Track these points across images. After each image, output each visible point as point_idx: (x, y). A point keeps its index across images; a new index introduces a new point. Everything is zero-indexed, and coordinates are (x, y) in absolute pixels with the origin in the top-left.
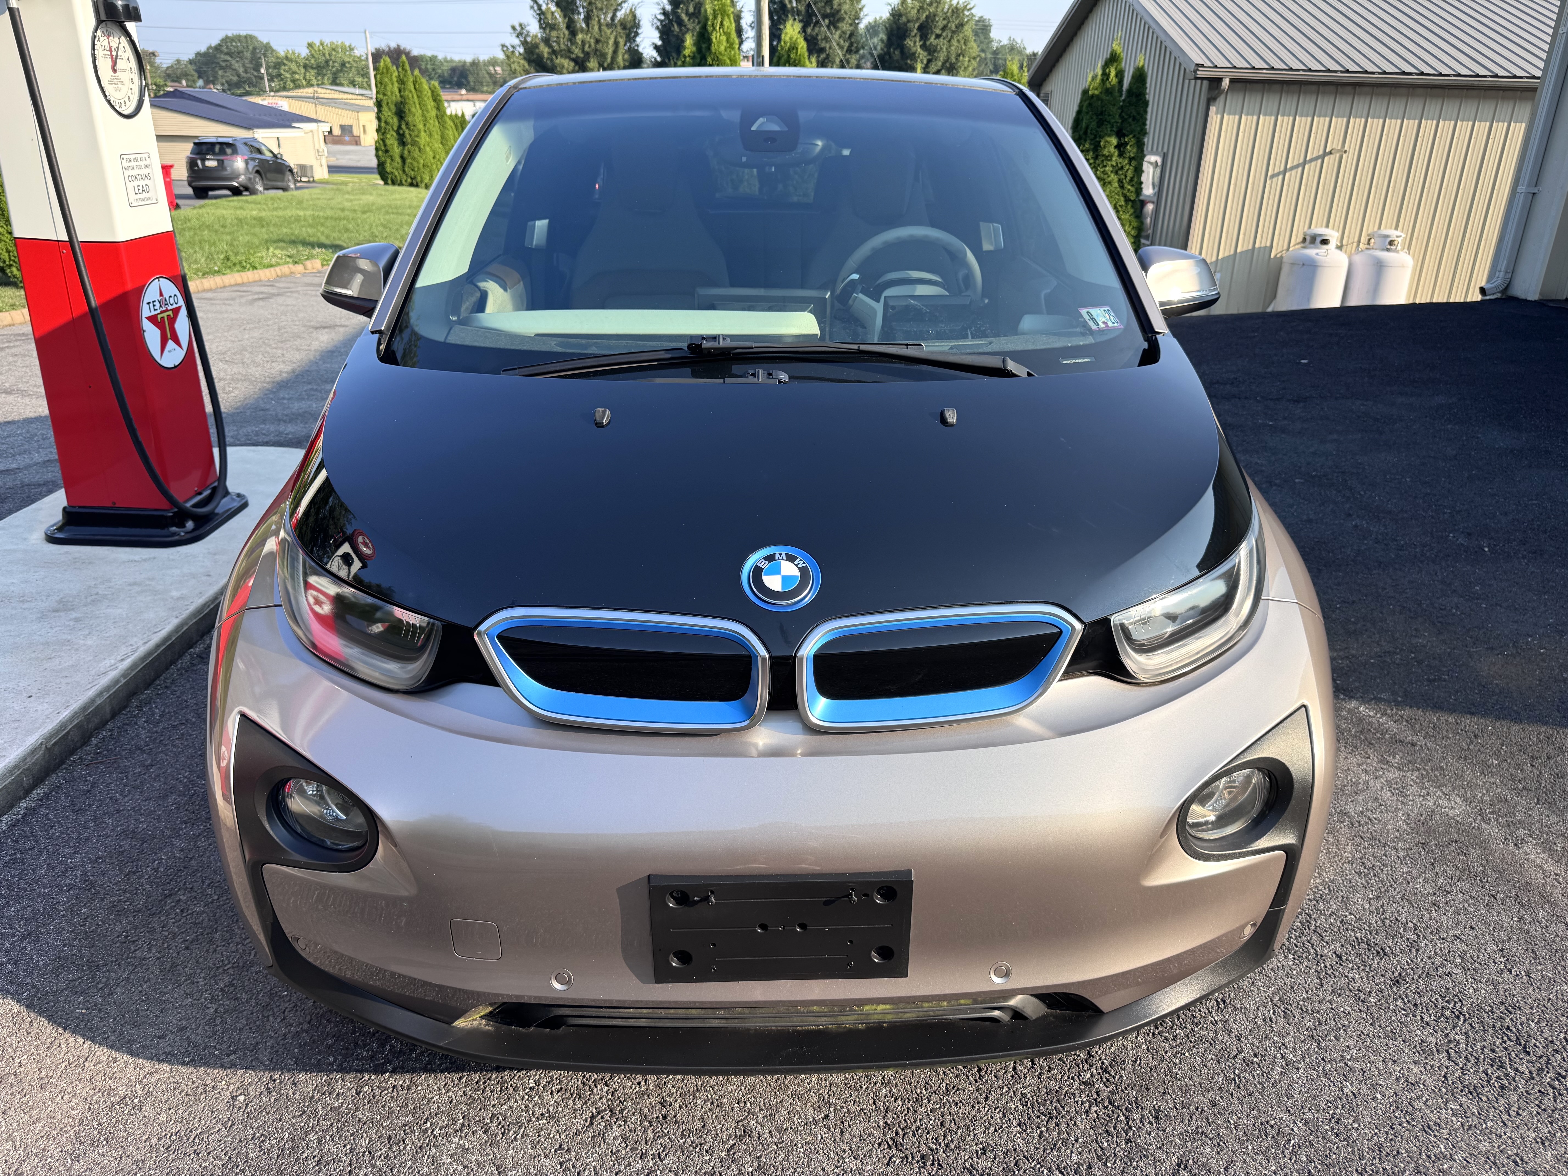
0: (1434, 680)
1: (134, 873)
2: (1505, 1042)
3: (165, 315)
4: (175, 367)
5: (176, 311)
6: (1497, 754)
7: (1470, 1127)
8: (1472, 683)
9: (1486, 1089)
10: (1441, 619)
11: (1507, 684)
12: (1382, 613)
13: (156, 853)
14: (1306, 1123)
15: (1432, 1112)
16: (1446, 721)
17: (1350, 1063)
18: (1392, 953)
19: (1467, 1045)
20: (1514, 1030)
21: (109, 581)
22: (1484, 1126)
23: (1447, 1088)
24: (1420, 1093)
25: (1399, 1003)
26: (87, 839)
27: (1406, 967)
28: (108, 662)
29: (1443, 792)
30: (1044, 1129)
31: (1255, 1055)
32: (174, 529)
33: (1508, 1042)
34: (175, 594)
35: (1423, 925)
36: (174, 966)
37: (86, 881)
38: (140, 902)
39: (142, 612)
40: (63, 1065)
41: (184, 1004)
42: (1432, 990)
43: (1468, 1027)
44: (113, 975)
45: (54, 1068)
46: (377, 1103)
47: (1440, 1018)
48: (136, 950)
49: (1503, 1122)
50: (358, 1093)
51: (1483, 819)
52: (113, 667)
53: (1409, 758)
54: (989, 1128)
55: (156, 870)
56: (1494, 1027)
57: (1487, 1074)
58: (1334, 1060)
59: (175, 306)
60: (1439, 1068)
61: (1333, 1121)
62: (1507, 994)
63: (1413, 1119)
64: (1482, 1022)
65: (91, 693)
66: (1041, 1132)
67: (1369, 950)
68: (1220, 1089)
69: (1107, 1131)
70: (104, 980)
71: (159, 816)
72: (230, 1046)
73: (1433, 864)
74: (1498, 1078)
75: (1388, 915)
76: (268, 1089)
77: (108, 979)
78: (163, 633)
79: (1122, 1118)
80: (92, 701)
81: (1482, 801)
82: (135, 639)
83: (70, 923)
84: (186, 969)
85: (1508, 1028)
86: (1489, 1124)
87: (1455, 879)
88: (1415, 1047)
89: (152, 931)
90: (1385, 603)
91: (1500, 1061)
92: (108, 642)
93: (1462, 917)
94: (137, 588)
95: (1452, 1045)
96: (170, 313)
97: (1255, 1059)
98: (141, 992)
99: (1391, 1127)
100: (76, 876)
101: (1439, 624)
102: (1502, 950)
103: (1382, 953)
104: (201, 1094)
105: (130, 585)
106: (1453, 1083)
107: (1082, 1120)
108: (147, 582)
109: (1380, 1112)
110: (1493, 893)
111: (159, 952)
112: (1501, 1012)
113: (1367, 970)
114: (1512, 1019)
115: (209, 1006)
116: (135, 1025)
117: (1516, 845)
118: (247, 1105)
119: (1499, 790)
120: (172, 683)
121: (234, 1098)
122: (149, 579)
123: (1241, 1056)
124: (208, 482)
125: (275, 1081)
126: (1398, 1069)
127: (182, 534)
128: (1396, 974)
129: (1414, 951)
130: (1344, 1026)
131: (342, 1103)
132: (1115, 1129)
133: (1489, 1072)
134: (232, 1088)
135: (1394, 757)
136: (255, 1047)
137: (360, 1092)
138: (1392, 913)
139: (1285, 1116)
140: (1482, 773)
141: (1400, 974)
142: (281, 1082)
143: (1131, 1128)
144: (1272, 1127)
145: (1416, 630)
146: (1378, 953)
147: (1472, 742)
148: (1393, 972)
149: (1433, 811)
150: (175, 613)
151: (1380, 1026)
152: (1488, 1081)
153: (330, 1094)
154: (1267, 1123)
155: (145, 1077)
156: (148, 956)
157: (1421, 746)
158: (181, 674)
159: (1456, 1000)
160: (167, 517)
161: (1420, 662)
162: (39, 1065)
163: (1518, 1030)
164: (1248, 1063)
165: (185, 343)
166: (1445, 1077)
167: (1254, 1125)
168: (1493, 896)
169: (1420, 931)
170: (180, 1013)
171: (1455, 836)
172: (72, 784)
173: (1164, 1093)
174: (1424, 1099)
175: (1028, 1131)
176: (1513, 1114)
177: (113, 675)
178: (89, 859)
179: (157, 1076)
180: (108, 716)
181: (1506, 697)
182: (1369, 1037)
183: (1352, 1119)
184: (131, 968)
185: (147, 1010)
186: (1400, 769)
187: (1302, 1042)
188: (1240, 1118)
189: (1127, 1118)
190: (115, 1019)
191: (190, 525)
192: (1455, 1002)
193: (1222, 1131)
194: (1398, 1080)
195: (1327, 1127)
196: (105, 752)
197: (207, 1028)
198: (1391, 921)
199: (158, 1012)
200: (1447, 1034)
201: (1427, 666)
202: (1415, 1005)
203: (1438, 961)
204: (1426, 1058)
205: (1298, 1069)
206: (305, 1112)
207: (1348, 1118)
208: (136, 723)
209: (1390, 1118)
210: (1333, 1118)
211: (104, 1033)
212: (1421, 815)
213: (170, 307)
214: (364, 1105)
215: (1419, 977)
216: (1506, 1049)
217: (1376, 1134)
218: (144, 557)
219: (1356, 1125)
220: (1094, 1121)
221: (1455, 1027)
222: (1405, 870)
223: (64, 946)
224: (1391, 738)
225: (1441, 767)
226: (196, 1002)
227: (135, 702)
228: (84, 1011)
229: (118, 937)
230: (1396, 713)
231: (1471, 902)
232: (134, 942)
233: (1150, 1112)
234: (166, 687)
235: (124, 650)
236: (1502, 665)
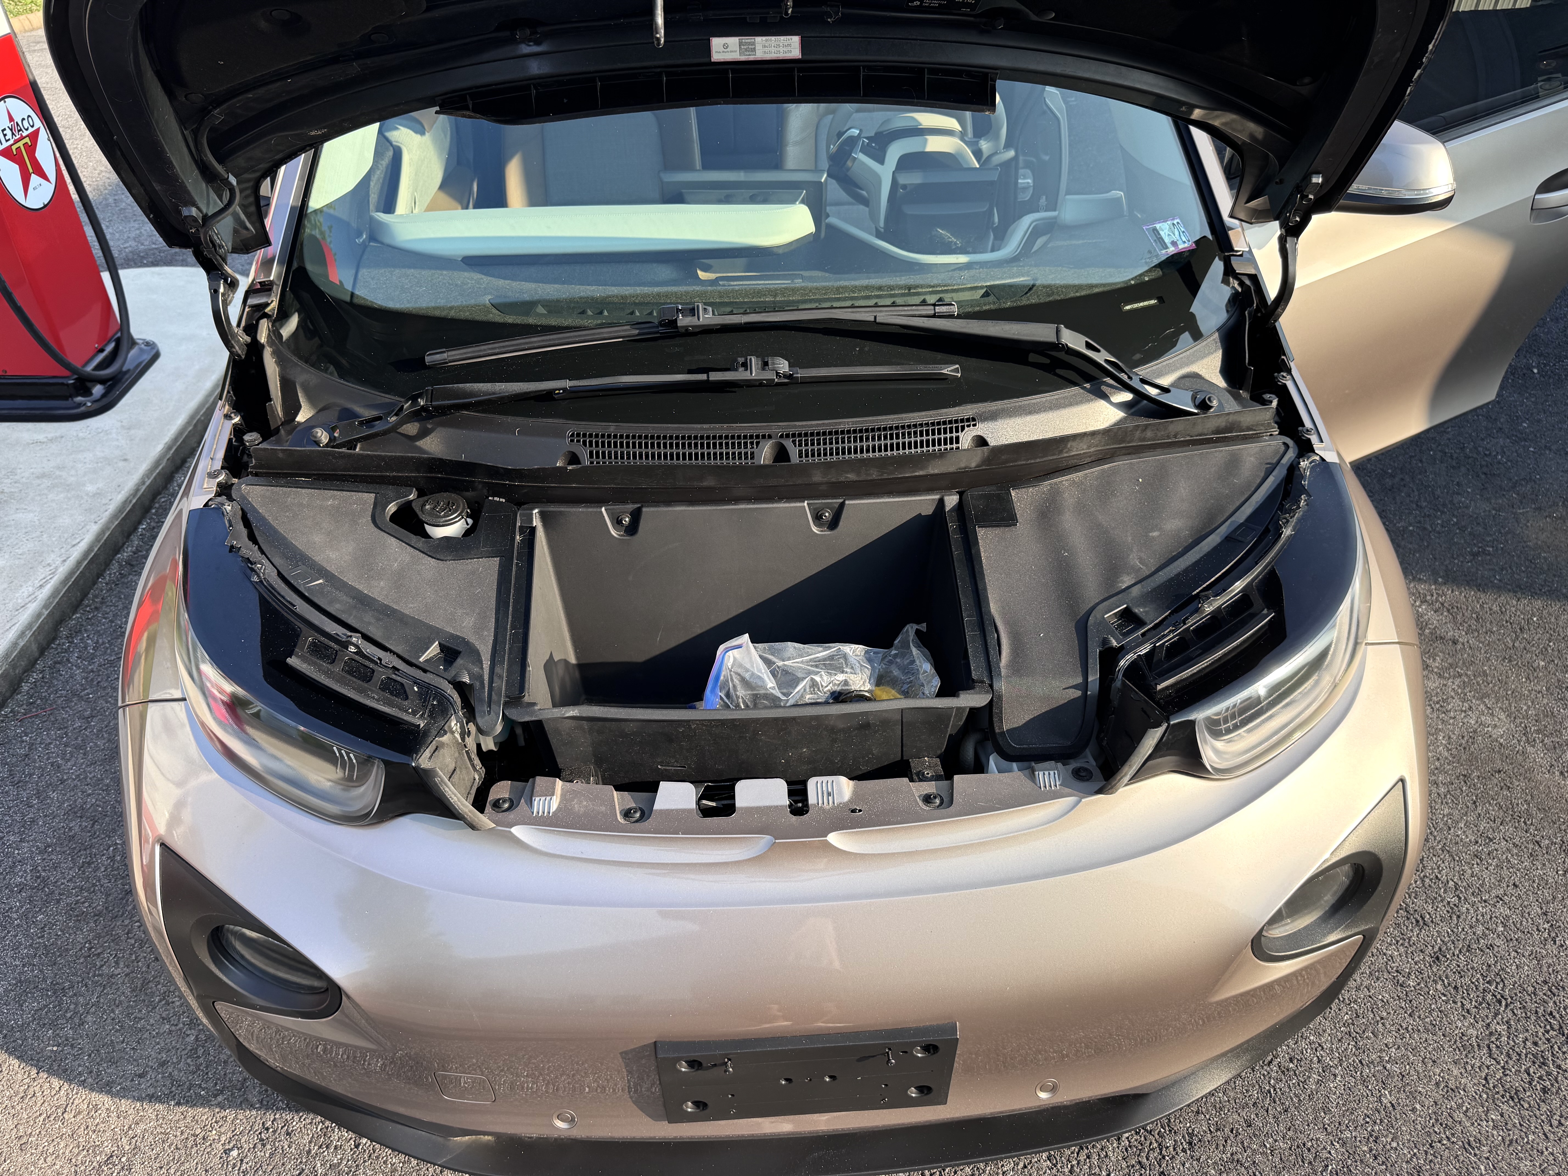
0: (1477, 554)
1: (89, 864)
2: (1548, 1032)
3: (20, 144)
4: (45, 206)
5: (34, 136)
6: (1544, 652)
7: (1511, 1141)
8: (1519, 557)
9: (1528, 1094)
10: (1485, 469)
11: (1556, 557)
12: (1421, 461)
13: (109, 837)
14: (1344, 1144)
15: (1473, 1124)
16: (1491, 610)
17: (1388, 1066)
18: (1432, 922)
19: (1508, 1038)
20: (1557, 1016)
21: (13, 472)
22: (1526, 1140)
23: (1487, 1094)
24: (1460, 1101)
25: (1439, 987)
26: (33, 821)
27: (1447, 939)
28: (26, 590)
29: (1486, 705)
30: (1075, 1162)
31: (1291, 1060)
32: (79, 399)
33: (1551, 1032)
34: (90, 488)
35: (1465, 884)
36: (145, 983)
37: (38, 877)
38: (99, 903)
39: (55, 517)
40: (41, 1119)
41: (162, 1031)
42: (1473, 968)
43: (1510, 1014)
44: (81, 999)
45: (32, 1123)
46: (377, 1157)
47: (1481, 1004)
48: (102, 966)
49: (1545, 1134)
50: (357, 1146)
51: (1528, 741)
52: (32, 597)
53: (1450, 661)
54: (1018, 1164)
55: (112, 859)
56: (1536, 1012)
57: (1529, 1074)
58: (1372, 1062)
59: (31, 130)
60: (1479, 1068)
61: (1371, 1139)
62: (1551, 970)
63: (1453, 1135)
64: (1524, 1007)
65: (11, 635)
66: (1072, 1166)
67: (1408, 919)
68: (1254, 1104)
69: (1140, 1162)
70: (72, 1007)
71: (107, 785)
72: (216, 1084)
73: (1475, 803)
74: (1540, 1078)
75: (1428, 871)
76: (262, 1140)
77: (76, 1004)
78: (83, 546)
79: (1155, 1145)
80: (15, 644)
81: (1527, 717)
82: (53, 556)
83: (27, 936)
84: (159, 986)
85: (1551, 1013)
86: (1531, 1137)
87: (1498, 821)
88: (1455, 1042)
89: (116, 940)
90: (1424, 447)
91: (1542, 1057)
92: (22, 562)
93: (1505, 872)
94: (47, 482)
95: (1493, 1039)
96: (27, 140)
97: (1291, 1065)
98: (113, 1019)
99: (1431, 1145)
100: (25, 871)
101: (1483, 476)
102: (1545, 914)
103: (1422, 923)
104: (192, 1147)
105: (38, 477)
106: (1494, 1087)
107: (1113, 1149)
108: (58, 473)
109: (1419, 1127)
110: (1538, 838)
111: (128, 966)
112: (1544, 994)
113: (1406, 944)
114: (1555, 1003)
115: (189, 1032)
116: (113, 1062)
117: (1562, 773)
118: (242, 1161)
119: (1545, 701)
120: (102, 603)
121: (227, 1152)
122: (58, 468)
123: (1275, 1063)
124: (110, 334)
125: (267, 1129)
126: (1438, 1071)
127: (89, 404)
128: (1436, 949)
129: (1455, 917)
130: (1382, 1018)
131: (341, 1159)
132: (1148, 1159)
133: (1531, 1071)
134: (223, 1138)
135: (1434, 660)
136: (243, 1085)
137: (359, 1144)
138: (1432, 869)
139: (1322, 1136)
140: (1528, 678)
141: (1440, 949)
142: (274, 1132)
143: (1164, 1157)
144: (1309, 1150)
145: (1458, 484)
146: (1417, 921)
147: (1517, 637)
148: (1433, 947)
149: (1475, 731)
150: (93, 517)
151: (1419, 1017)
152: (1530, 1083)
153: (327, 1147)
154: (1304, 1145)
155: (130, 1128)
156: (116, 972)
157: (1463, 644)
158: (111, 589)
159: (1498, 980)
160: (68, 385)
161: (1463, 529)
162: (16, 1122)
163: (1561, 1017)
164: (1284, 1071)
165: (51, 174)
166: (1486, 1079)
167: (1290, 1149)
168: (1536, 842)
169: (1462, 892)
170: (158, 1043)
171: (1498, 765)
172: (7, 746)
173: (1198, 1112)
174: (1464, 1108)
175: (1059, 1165)
176: (1555, 1123)
177: (33, 608)
178: (38, 848)
179: (142, 1126)
180: (37, 654)
181: (1554, 576)
182: (1408, 1031)
183: (1391, 1136)
184: (99, 989)
185: (123, 1042)
186: (1440, 676)
187: (1339, 1040)
188: (1276, 1141)
189: (1160, 1145)
190: (90, 1055)
191: (98, 390)
192: (1497, 983)
193: (1258, 1158)
194: (1437, 1084)
195: (1365, 1148)
196: (39, 702)
197: (189, 1061)
198: (1431, 880)
199: (134, 1044)
200: (1488, 1025)
201: (1470, 533)
202: (1456, 988)
203: (1480, 930)
204: (1466, 1056)
205: (1335, 1075)
206: (303, 1170)
207: (1386, 1136)
208: (68, 660)
209: (1429, 1135)
210: (1371, 1136)
211: (80, 1074)
212: (1463, 737)
213: (25, 133)
214: (365, 1162)
215: (1460, 951)
216: (1548, 1040)
217: (1415, 1154)
218: (50, 436)
219: (1394, 1145)
220: (1126, 1149)
221: (1496, 1015)
222: (1446, 811)
223: (24, 966)
224: (1431, 633)
225: (1485, 672)
226: (173, 1028)
227: (63, 631)
228: (55, 1048)
229: (81, 949)
230: (1437, 601)
231: (1515, 851)
232: (99, 954)
233: (1183, 1137)
234: (96, 608)
235: (42, 573)
236: (1551, 533)
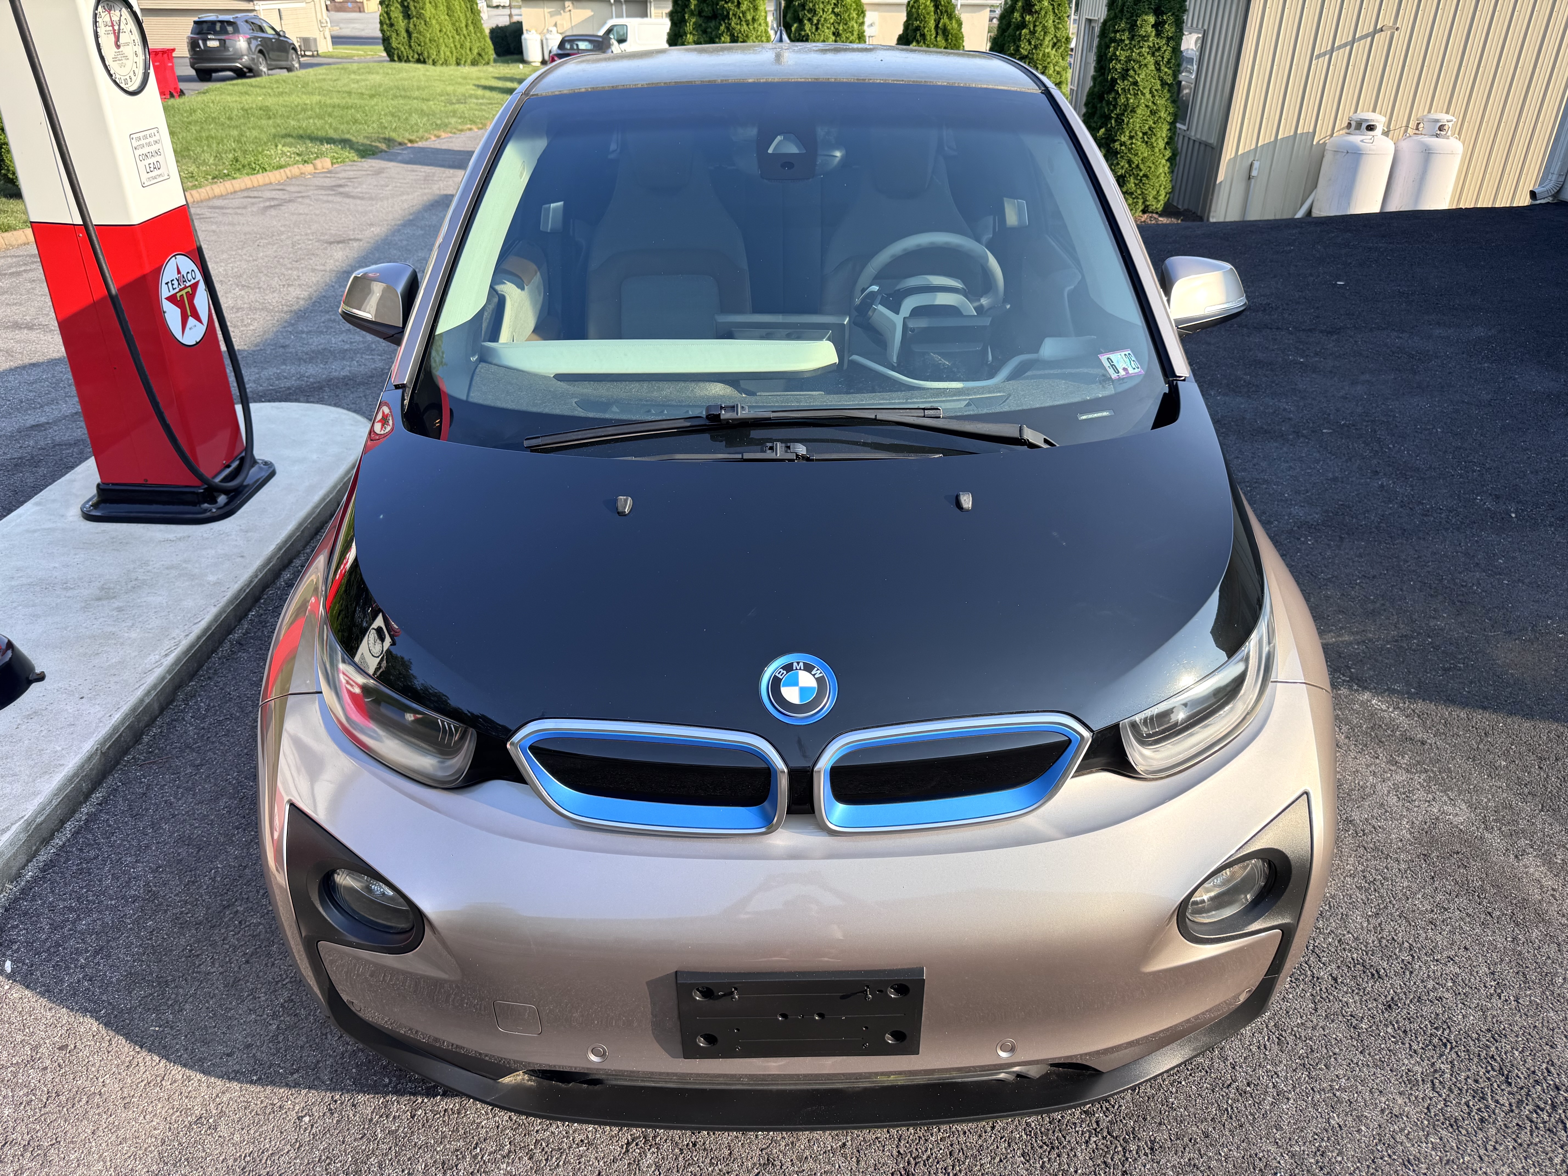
0: (1449, 669)
1: (193, 882)
2: (1488, 1072)
3: (183, 292)
4: (197, 343)
5: (195, 287)
6: (1506, 754)
7: (1448, 1161)
8: (1488, 673)
9: (1466, 1122)
10: (1461, 598)
11: (1523, 674)
12: (1402, 590)
13: (212, 862)
14: (1293, 1156)
15: (1413, 1145)
16: (1458, 716)
17: (1338, 1094)
18: (1386, 975)
19: (1451, 1075)
20: (1498, 1059)
21: (146, 564)
22: (1461, 1160)
23: (1428, 1121)
24: (1403, 1126)
25: (1389, 1030)
26: (147, 846)
27: (1399, 991)
28: (153, 658)
29: (1449, 797)
30: (1046, 1159)
31: (1248, 1085)
32: (206, 505)
33: (1491, 1072)
34: (212, 578)
35: (1419, 945)
36: (237, 981)
37: (149, 891)
38: (201, 914)
39: (181, 600)
40: (143, 1084)
41: (248, 1020)
42: (1422, 1016)
43: (1454, 1056)
44: (181, 991)
45: (134, 1087)
46: (430, 1127)
47: (1427, 1046)
48: (200, 965)
49: (1480, 1157)
50: (413, 1117)
51: (1486, 828)
52: (158, 663)
53: (1418, 758)
54: (994, 1158)
55: (213, 879)
56: (1479, 1055)
57: (1468, 1106)
58: (1323, 1090)
59: (193, 281)
60: (1423, 1099)
61: (1318, 1153)
62: (1494, 1020)
63: (1394, 1153)
64: (1468, 1050)
65: (139, 693)
66: (1043, 1163)
67: (1364, 972)
68: (1213, 1119)
69: (1105, 1162)
70: (173, 996)
71: (212, 821)
72: (293, 1064)
73: (1433, 878)
74: (1479, 1110)
75: (1385, 934)
76: (330, 1110)
77: (177, 995)
78: (203, 624)
79: (1120, 1149)
80: (141, 701)
81: (1486, 808)
82: (177, 631)
83: (138, 937)
84: (248, 984)
85: (1493, 1057)
86: (1467, 1158)
87: (1454, 894)
88: (1401, 1077)
89: (214, 944)
90: (1405, 578)
91: (1482, 1092)
92: (151, 635)
93: (1457, 937)
94: (174, 573)
95: (1437, 1075)
96: (189, 289)
97: (1248, 1089)
98: (207, 1008)
99: (1373, 1161)
100: (139, 886)
101: (1458, 604)
102: (1493, 973)
103: (1377, 976)
104: (270, 1114)
105: (167, 568)
106: (1435, 1115)
107: (1082, 1150)
108: (184, 565)
109: (1363, 1145)
110: (1490, 910)
111: (222, 967)
112: (1488, 1040)
113: (1361, 994)
114: (1497, 1048)
115: (271, 1022)
116: (205, 1043)
117: (1516, 857)
118: (312, 1126)
119: (1505, 795)
120: (214, 674)
121: (300, 1118)
122: (185, 561)
123: (1234, 1085)
124: (236, 454)
125: (336, 1101)
126: (1383, 1099)
127: (214, 510)
128: (1389, 998)
129: (1408, 973)
130: (1335, 1054)
131: (399, 1126)
132: (1112, 1160)
133: (1471, 1103)
134: (297, 1108)
135: (1403, 757)
136: (316, 1065)
137: (415, 1115)
138: (1389, 932)
139: (1273, 1149)
140: (1489, 775)
141: (1392, 999)
142: (342, 1103)
143: (1127, 1159)
144: (1260, 1159)
145: (1435, 610)
146: (1373, 975)
147: (1481, 740)
148: (1386, 997)
149: (1437, 819)
150: (213, 601)
151: (1369, 1054)
152: (1469, 1114)
153: (387, 1117)
154: (1256, 1155)
155: (217, 1096)
156: (212, 970)
157: (1431, 745)
158: (223, 663)
159: (1445, 1027)
160: (198, 494)
161: (1436, 648)
162: (121, 1085)
163: (1502, 1059)
164: (1241, 1093)
165: (204, 318)
166: (1428, 1108)
167: (1243, 1157)
168: (1489, 913)
169: (1415, 952)
170: (245, 1030)
171: (1457, 847)
172: (128, 786)
173: (1160, 1124)
174: (1406, 1132)
175: (1031, 1162)
176: (1490, 1148)
177: (159, 672)
178: (150, 868)
179: (228, 1095)
180: (157, 712)
181: (1520, 689)
182: (1358, 1066)
183: (1337, 1151)
184: (197, 983)
185: (215, 1027)
186: (1408, 771)
187: (1294, 1070)
188: (1230, 1150)
189: (1124, 1149)
190: (186, 1036)
191: (222, 499)
192: (1444, 1029)
193: (1213, 1163)
194: (1382, 1111)
195: (1312, 1161)
196: (157, 751)
197: (270, 1045)
198: (1388, 941)
199: (225, 1029)
200: (1433, 1063)
201: (1443, 652)
202: (1405, 1032)
203: (1430, 984)
204: (1411, 1088)
205: (1288, 1099)
206: (365, 1134)
207: (1332, 1151)
208: (183, 719)
209: (1372, 1152)
210: (1319, 1150)
211: (177, 1050)
212: (1426, 823)
213: (188, 284)
214: (419, 1129)
215: (1411, 1001)
216: (1489, 1079)
217: (1358, 1168)
218: (179, 536)
219: (1339, 1159)
220: (1093, 1151)
221: (1441, 1056)
222: (1406, 884)
223: (134, 961)
224: (1401, 735)
225: (1450, 768)
226: (258, 1018)
227: (181, 696)
228: (157, 1029)
229: (183, 951)
230: (1409, 707)
231: (1468, 920)
232: (198, 955)
233: (1146, 1143)
234: (209, 678)
235: (167, 644)
236: (1519, 652)
